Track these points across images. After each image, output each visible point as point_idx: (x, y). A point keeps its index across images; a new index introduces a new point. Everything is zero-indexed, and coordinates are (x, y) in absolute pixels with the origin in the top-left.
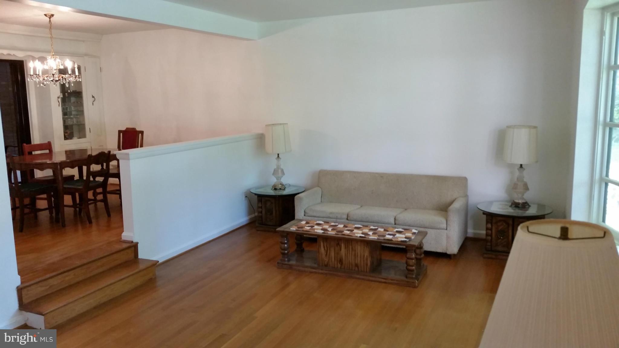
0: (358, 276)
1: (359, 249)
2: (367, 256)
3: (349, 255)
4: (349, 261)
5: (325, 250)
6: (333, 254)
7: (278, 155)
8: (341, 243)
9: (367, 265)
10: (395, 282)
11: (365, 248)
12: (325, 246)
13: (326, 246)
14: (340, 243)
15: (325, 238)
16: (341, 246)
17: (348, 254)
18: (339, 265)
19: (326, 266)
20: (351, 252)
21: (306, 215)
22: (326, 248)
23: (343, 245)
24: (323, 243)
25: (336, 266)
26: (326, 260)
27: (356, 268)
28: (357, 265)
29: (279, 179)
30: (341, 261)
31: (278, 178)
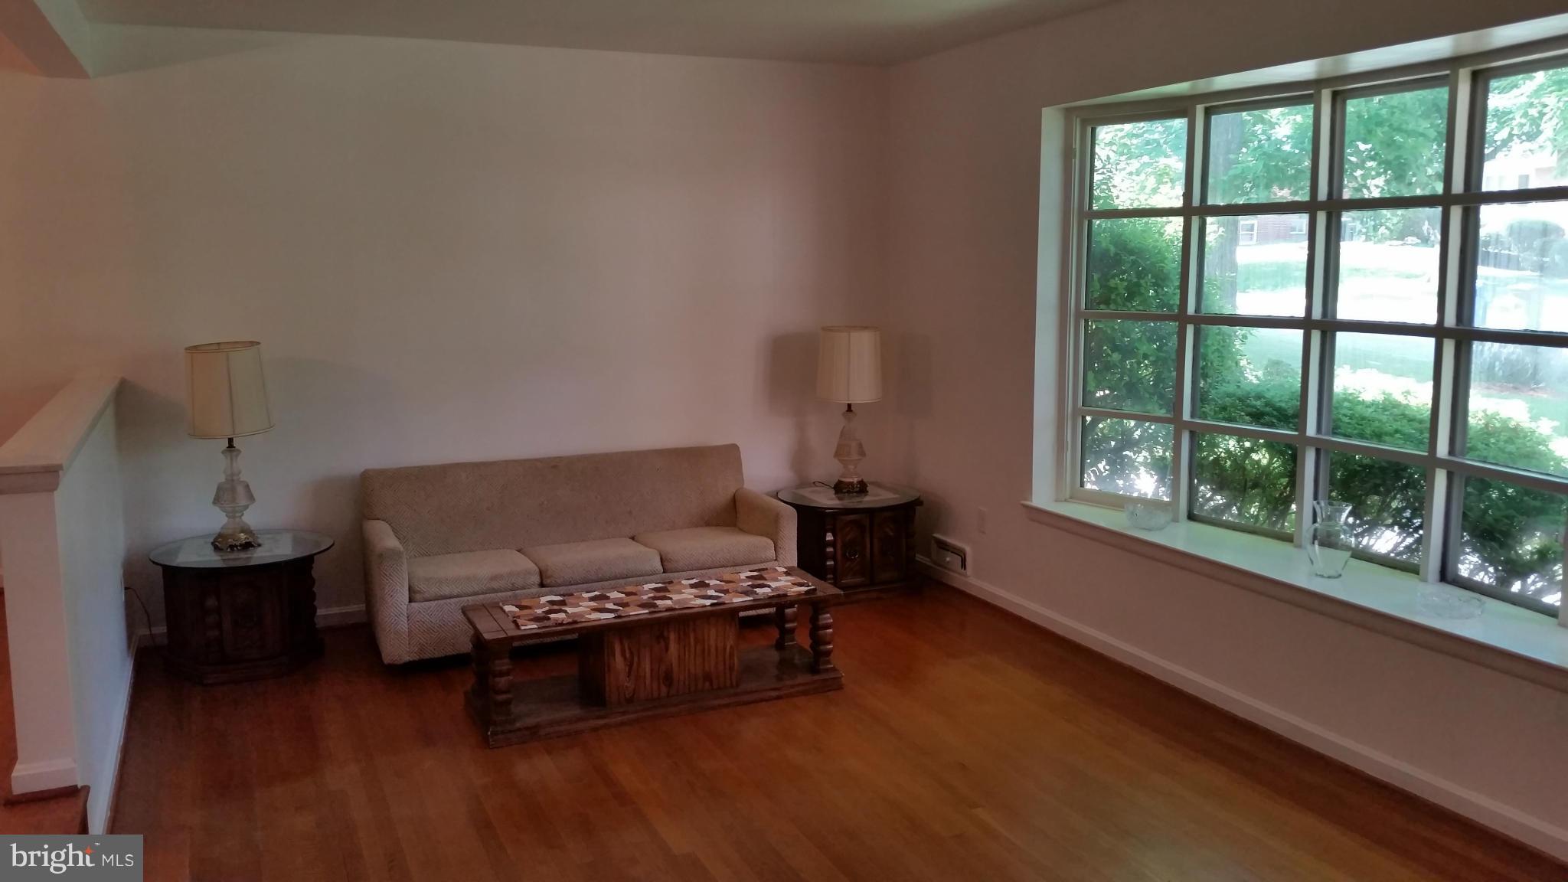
0: (716, 702)
1: (714, 636)
2: (731, 647)
3: (689, 656)
4: (689, 670)
5: (625, 658)
6: (647, 666)
7: (231, 441)
8: (669, 632)
9: (731, 668)
10: (801, 688)
11: (728, 628)
12: (627, 651)
13: (630, 649)
14: (665, 634)
15: (625, 629)
16: (668, 638)
17: (687, 653)
18: (664, 689)
19: (630, 701)
20: (693, 649)
21: (418, 596)
22: (628, 655)
23: (672, 636)
24: (622, 643)
25: (655, 694)
26: (628, 685)
27: (707, 684)
28: (707, 677)
29: (238, 515)
30: (668, 678)
31: (232, 514)
